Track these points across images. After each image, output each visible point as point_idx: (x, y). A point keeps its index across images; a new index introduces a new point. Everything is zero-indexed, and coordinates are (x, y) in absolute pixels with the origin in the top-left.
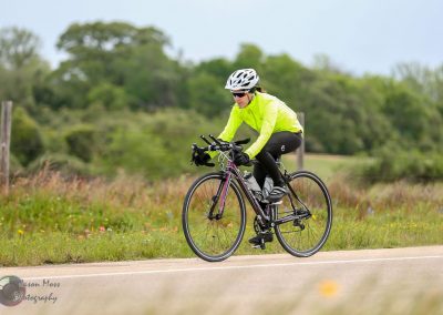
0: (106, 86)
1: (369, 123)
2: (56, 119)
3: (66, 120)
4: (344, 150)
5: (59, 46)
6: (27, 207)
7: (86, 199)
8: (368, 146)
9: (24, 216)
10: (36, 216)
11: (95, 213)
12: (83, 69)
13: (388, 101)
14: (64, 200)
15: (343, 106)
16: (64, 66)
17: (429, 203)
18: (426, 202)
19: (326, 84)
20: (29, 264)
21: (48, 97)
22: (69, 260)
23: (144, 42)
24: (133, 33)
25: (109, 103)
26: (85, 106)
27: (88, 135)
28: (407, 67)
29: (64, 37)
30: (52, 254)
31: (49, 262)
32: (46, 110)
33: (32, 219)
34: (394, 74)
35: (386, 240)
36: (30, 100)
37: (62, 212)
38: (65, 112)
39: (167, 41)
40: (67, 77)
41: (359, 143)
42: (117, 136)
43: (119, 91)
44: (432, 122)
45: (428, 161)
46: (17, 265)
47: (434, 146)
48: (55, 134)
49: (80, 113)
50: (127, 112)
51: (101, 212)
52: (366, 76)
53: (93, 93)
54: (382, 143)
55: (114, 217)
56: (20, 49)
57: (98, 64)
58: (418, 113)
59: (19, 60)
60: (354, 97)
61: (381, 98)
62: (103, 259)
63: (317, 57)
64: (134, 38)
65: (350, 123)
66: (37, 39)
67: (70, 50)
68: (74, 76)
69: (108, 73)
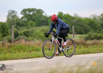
0: (31, 22)
1: (86, 28)
2: (21, 29)
3: (23, 29)
4: (81, 33)
5: (21, 14)
6: (18, 47)
7: (30, 45)
8: (86, 32)
9: (17, 49)
10: (20, 49)
11: (32, 48)
12: (26, 18)
13: (89, 23)
14: (26, 45)
15: (80, 24)
16: (22, 18)
17: (101, 44)
18: (100, 44)
19: (76, 20)
20: (20, 59)
21: (19, 24)
22: (28, 58)
23: (38, 12)
24: (36, 10)
25: (32, 25)
26: (27, 26)
27: (28, 32)
28: (93, 16)
29: (22, 12)
30: (24, 57)
31: (24, 58)
32: (19, 27)
33: (19, 50)
34: (90, 17)
35: (93, 52)
36: (16, 25)
37: (25, 48)
38: (23, 27)
39: (43, 12)
40: (23, 20)
41: (84, 32)
42: (34, 32)
43: (34, 23)
44: (99, 27)
45: (99, 35)
46: (17, 59)
47: (100, 32)
48: (21, 32)
49: (26, 27)
50: (35, 27)
51: (33, 48)
52: (85, 18)
53: (28, 23)
54: (89, 31)
55: (36, 49)
56: (13, 14)
57: (29, 17)
58: (96, 25)
59: (13, 17)
60: (82, 22)
61: (88, 22)
62: (35, 57)
63: (74, 14)
64: (36, 12)
65: (82, 28)
66: (16, 12)
67: (23, 14)
68: (24, 20)
69: (31, 19)
